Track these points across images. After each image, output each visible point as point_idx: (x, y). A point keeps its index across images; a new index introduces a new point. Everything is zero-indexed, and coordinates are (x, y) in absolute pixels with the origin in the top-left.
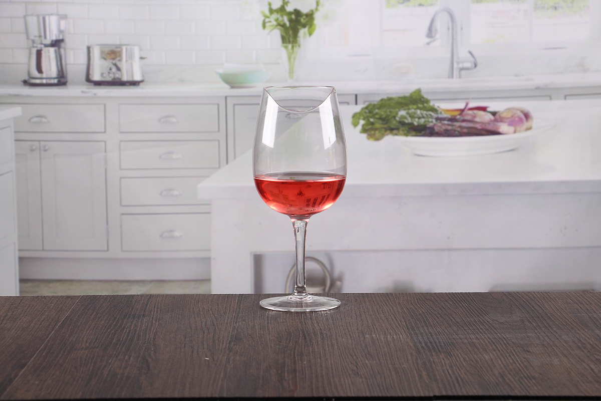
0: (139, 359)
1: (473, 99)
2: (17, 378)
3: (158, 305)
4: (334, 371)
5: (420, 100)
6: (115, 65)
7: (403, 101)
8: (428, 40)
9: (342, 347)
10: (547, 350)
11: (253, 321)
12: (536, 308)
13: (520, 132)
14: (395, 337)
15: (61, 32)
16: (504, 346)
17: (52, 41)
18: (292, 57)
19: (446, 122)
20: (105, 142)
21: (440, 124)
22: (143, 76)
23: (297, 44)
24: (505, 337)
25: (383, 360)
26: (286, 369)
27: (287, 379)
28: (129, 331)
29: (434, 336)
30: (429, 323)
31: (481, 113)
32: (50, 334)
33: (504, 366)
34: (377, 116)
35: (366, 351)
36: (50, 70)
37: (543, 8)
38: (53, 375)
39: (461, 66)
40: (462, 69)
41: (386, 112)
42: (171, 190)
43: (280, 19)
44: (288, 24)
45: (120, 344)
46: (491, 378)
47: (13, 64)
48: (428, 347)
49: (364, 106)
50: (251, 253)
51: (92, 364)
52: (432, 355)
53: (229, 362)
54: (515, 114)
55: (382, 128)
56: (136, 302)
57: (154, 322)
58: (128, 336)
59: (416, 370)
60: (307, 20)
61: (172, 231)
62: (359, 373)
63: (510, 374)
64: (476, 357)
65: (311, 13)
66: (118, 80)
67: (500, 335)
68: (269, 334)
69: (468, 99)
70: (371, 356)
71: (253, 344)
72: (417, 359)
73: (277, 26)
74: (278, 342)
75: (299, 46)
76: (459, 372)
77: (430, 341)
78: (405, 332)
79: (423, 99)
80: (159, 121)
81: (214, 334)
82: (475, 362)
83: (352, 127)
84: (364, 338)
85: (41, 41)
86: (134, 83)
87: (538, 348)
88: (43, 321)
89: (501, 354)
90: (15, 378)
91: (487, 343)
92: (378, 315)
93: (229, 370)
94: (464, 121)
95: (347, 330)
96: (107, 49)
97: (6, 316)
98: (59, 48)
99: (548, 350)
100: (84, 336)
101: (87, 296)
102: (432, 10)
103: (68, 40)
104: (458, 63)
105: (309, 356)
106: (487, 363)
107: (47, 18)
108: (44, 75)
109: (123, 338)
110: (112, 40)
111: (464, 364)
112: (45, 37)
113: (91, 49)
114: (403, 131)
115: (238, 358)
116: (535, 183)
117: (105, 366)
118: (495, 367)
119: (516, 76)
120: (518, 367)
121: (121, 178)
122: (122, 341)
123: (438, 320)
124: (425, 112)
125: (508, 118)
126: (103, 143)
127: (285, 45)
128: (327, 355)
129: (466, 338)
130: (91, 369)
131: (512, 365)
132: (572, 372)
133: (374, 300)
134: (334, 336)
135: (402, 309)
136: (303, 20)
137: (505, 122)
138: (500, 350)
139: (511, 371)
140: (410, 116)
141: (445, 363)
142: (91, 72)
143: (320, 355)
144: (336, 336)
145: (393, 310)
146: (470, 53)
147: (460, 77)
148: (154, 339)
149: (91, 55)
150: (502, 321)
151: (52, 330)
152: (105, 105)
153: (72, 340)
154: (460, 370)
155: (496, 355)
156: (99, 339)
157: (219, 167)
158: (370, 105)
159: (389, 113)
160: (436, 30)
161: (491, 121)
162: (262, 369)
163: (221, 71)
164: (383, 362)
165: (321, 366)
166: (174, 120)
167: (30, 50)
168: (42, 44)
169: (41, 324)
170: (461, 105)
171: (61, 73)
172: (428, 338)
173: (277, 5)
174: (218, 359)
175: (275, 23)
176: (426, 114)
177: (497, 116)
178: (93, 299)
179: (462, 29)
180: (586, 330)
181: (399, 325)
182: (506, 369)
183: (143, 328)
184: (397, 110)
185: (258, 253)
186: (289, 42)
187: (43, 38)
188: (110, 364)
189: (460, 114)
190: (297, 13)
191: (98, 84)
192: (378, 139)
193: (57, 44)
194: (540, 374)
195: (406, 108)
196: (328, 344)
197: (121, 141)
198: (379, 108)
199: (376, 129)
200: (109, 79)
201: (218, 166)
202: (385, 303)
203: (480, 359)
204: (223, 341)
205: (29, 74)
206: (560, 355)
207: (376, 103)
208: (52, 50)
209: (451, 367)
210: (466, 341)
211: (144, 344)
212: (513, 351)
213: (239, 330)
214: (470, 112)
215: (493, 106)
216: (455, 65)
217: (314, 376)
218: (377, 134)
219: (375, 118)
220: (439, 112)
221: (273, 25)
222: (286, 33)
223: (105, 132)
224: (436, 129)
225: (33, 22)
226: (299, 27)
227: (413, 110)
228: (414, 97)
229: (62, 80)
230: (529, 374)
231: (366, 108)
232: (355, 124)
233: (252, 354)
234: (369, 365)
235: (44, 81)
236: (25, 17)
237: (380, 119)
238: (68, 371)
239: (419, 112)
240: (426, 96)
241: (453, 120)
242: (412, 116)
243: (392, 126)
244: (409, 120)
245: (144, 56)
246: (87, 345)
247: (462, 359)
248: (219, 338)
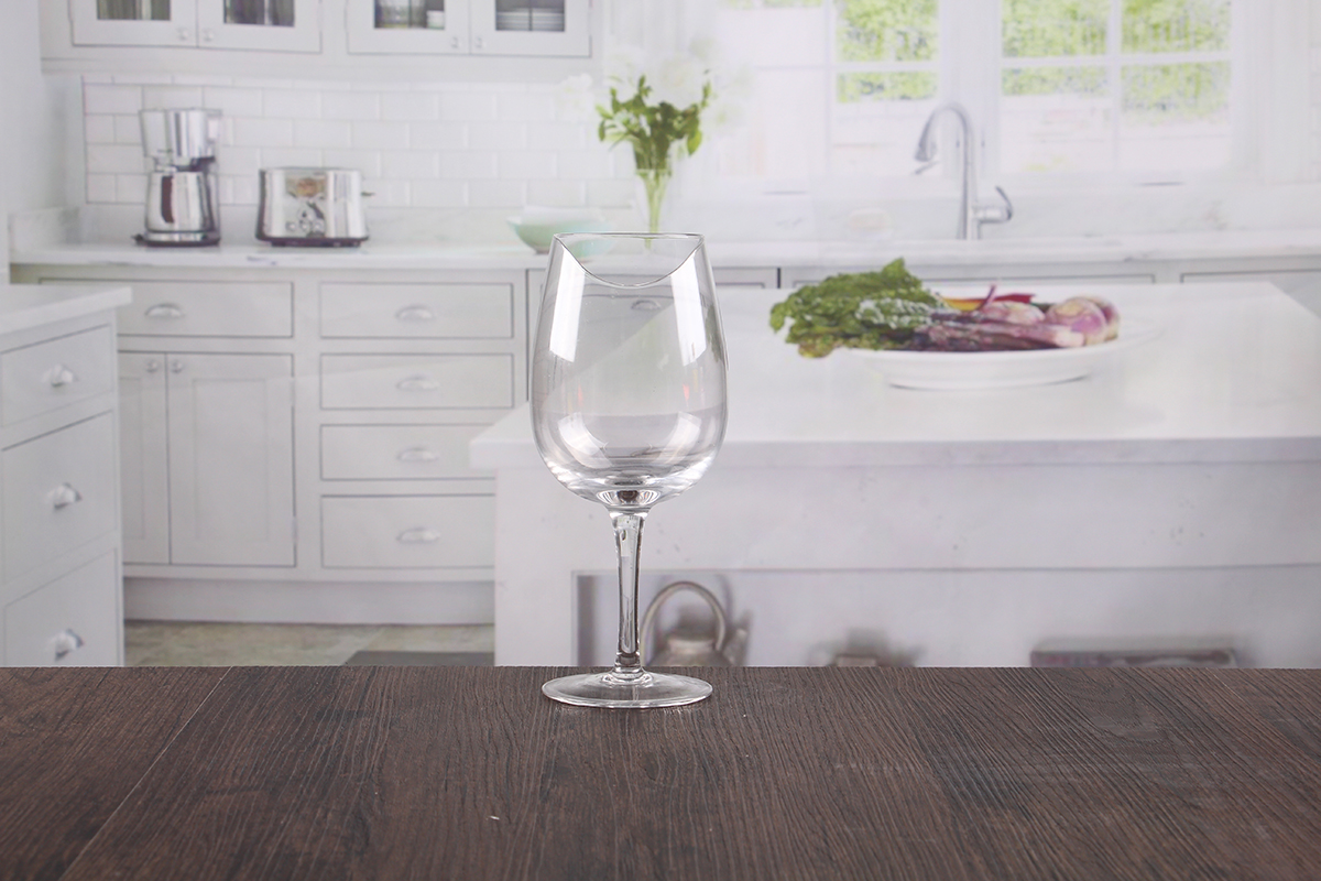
0: (348, 817)
1: (1005, 279)
2: (74, 864)
3: (389, 691)
4: (777, 851)
5: (903, 281)
6: (313, 207)
7: (869, 282)
8: (918, 165)
9: (788, 793)
10: (1233, 803)
11: (590, 729)
12: (1186, 703)
13: (1094, 343)
14: (898, 768)
15: (209, 142)
16: (1139, 794)
17: (193, 160)
18: (656, 194)
19: (952, 324)
20: (292, 356)
21: (940, 328)
22: (367, 229)
23: (665, 171)
24: (1135, 770)
25: (882, 824)
26: (670, 846)
27: (675, 869)
28: (328, 749)
29: (984, 768)
30: (967, 735)
31: (1020, 306)
32: (157, 754)
33: (1150, 841)
34: (819, 311)
35: (842, 802)
36: (188, 216)
37: (1140, 106)
38: (155, 855)
39: (981, 215)
40: (983, 222)
41: (836, 302)
42: (418, 449)
43: (634, 121)
44: (648, 131)
45: (306, 781)
46: (1128, 873)
47: (117, 203)
48: (974, 793)
49: (795, 290)
50: (573, 573)
51: (243, 830)
52: (987, 815)
53: (543, 827)
54: (1084, 309)
55: (829, 333)
56: (343, 681)
57: (381, 729)
58: (324, 762)
59: (957, 849)
60: (684, 123)
61: (420, 529)
62: (834, 858)
63: (1168, 862)
64: (1082, 818)
65: (693, 109)
66: (318, 236)
67: (1124, 768)
68: (628, 760)
69: (995, 279)
70: (854, 813)
71: (595, 782)
72: (955, 824)
73: (626, 134)
74: (647, 779)
75: (670, 174)
76: (1054, 856)
77: (975, 779)
78: (919, 758)
79: (907, 279)
80: (398, 316)
81: (508, 759)
82: (1083, 830)
83: (771, 331)
84: (833, 770)
85: (172, 160)
86: (349, 243)
87: (1213, 799)
88: (145, 724)
89: (1137, 813)
90: (70, 861)
91: (1101, 785)
92: (855, 718)
93: (543, 845)
94: (986, 321)
95: (793, 752)
96: (298, 177)
97: (69, 711)
98: (206, 173)
99: (1237, 803)
100: (231, 760)
101: (243, 668)
102: (925, 108)
103: (222, 158)
104: (976, 210)
105: (718, 812)
106: (1112, 835)
107: (183, 116)
108: (176, 226)
109: (313, 767)
110: (309, 160)
111: (1061, 835)
112: (179, 153)
113: (267, 177)
114: (869, 339)
115: (562, 816)
116: (1123, 442)
117: (271, 834)
118: (1133, 844)
119: (1088, 235)
120: (1182, 845)
121: (322, 426)
122: (310, 773)
123: (984, 731)
124: (912, 304)
125: (1070, 317)
126: (289, 358)
127: (642, 171)
128: (756, 811)
129: (1053, 774)
130: (241, 840)
131: (1168, 841)
132: (1304, 860)
133: (842, 681)
134: (767, 766)
135: (904, 703)
136: (676, 124)
137: (1065, 325)
138: (1133, 803)
139: (1169, 855)
140: (883, 312)
141: (1019, 833)
142: (266, 221)
143: (742, 812)
144: (772, 765)
145: (886, 706)
146: (999, 190)
147: (979, 237)
148: (380, 769)
149: (268, 187)
150: (1120, 734)
151: (163, 747)
152: (292, 284)
153: (204, 770)
154: (1054, 852)
155: (1126, 815)
156: (261, 769)
157: (513, 407)
158: (805, 288)
159: (841, 305)
160: (934, 146)
161: (1039, 322)
162: (617, 845)
163: (518, 221)
164: (882, 829)
165: (747, 839)
166: (425, 314)
167: (150, 176)
168: (172, 165)
169: (140, 731)
170: (981, 291)
171: (208, 222)
172: (971, 772)
173: (627, 94)
174: (519, 818)
175: (623, 129)
176: (913, 308)
177: (1051, 312)
178: (255, 674)
179: (983, 144)
180: (1307, 757)
181: (904, 741)
182: (1156, 849)
183: (356, 743)
184: (858, 299)
185: (587, 574)
186: (651, 166)
187: (175, 154)
188: (281, 830)
189: (979, 309)
190: (666, 109)
191: (280, 243)
192: (820, 355)
193: (201, 165)
194: (1235, 863)
195: (875, 295)
196: (756, 786)
197: (323, 354)
198: (823, 296)
199: (817, 336)
200: (300, 234)
201: (510, 405)
202: (867, 690)
203: (1095, 825)
204: (529, 775)
205: (147, 223)
206: (1266, 816)
207: (816, 285)
208: (192, 177)
209: (1033, 842)
210: (1053, 780)
211: (359, 780)
212: (1161, 806)
213: (563, 750)
214: (999, 305)
215: (1043, 293)
216: (970, 214)
217: (732, 861)
218: (819, 344)
219: (814, 314)
220: (939, 304)
221: (619, 133)
222: (643, 147)
223: (292, 337)
224: (933, 337)
225: (156, 122)
226: (670, 137)
227: (888, 300)
228: (891, 274)
229: (210, 236)
230: (1210, 864)
231: (798, 294)
232: (777, 326)
233: (593, 807)
234: (851, 836)
235: (176, 238)
236: (140, 113)
237: (825, 315)
238: (190, 844)
239: (899, 303)
240: (913, 273)
241: (964, 318)
242: (886, 312)
243: (848, 331)
244: (880, 319)
245: (368, 191)
246: (236, 781)
247: (1053, 824)
248: (520, 768)
